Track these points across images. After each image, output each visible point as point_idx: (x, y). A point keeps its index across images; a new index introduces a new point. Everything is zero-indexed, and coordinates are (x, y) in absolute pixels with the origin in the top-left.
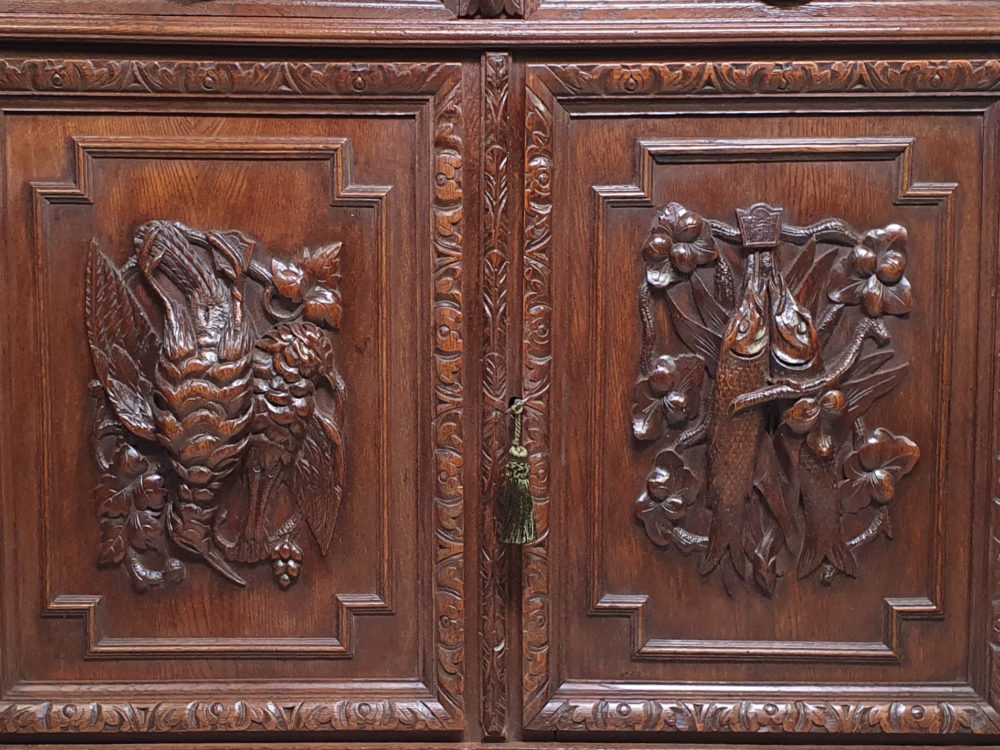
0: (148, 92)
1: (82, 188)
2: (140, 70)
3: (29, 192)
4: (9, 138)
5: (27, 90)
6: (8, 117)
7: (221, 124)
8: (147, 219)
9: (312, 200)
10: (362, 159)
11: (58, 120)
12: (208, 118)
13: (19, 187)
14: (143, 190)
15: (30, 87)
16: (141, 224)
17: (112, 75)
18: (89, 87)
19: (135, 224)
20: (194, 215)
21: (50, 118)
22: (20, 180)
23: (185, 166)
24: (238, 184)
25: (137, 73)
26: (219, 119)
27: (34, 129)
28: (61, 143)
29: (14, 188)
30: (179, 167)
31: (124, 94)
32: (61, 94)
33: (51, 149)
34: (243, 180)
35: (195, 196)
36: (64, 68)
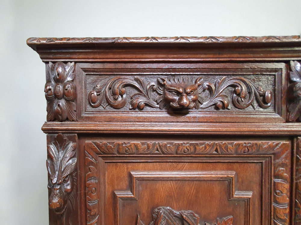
0: (162, 154)
1: (135, 195)
2: (160, 146)
3: (114, 196)
4: (107, 173)
5: (115, 154)
6: (106, 164)
7: (186, 166)
8: (157, 206)
9: (221, 198)
10: (240, 180)
11: (125, 165)
12: (181, 163)
13: (110, 193)
14: (156, 194)
15: (116, 153)
16: (155, 208)
17: (149, 149)
18: (139, 153)
19: (153, 208)
20: (175, 204)
21: (121, 164)
22: (111, 190)
23: (172, 184)
24: (192, 191)
25: (158, 148)
26: (185, 163)
27: (116, 169)
28: (125, 174)
29: (108, 194)
30: (169, 184)
31: (152, 155)
32: (128, 155)
33: (122, 177)
34: (194, 189)
35: (176, 196)
36: (130, 146)
